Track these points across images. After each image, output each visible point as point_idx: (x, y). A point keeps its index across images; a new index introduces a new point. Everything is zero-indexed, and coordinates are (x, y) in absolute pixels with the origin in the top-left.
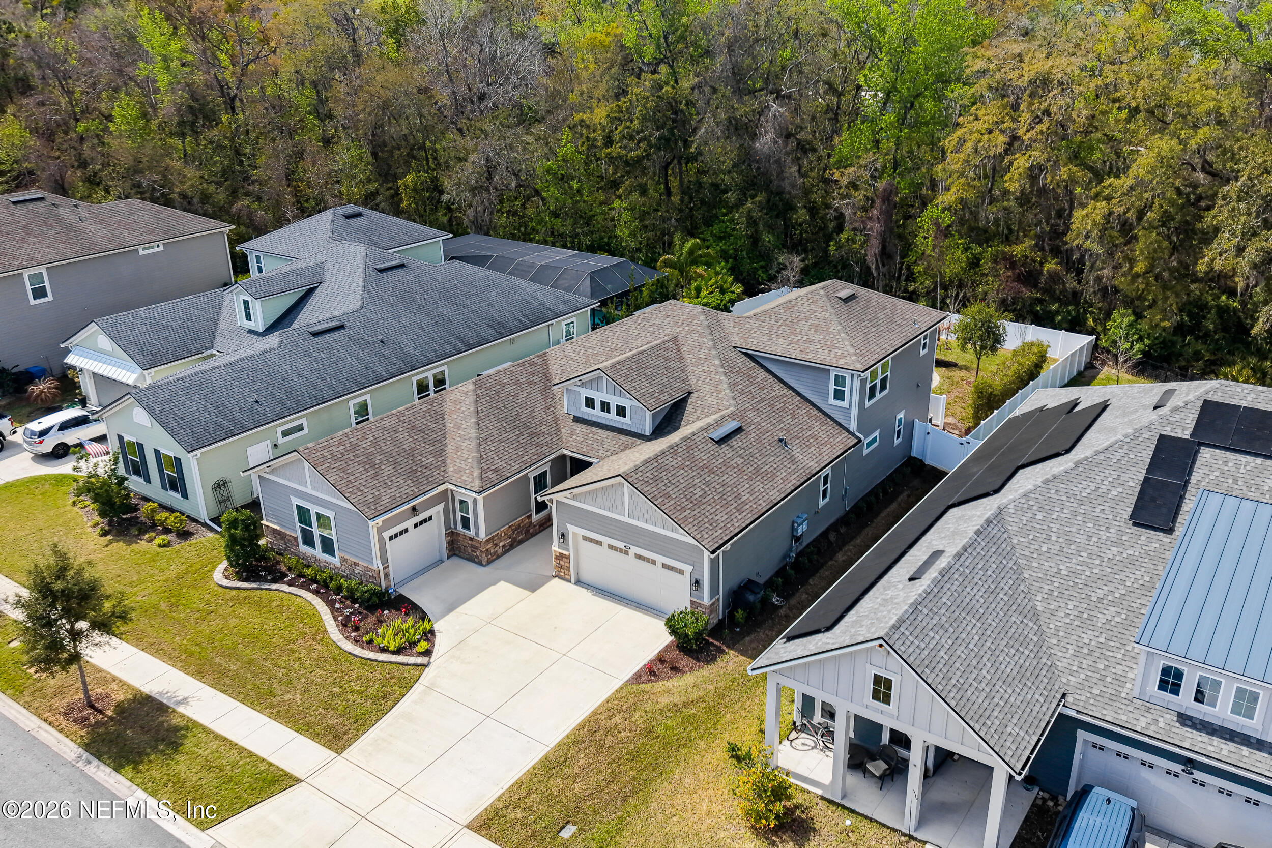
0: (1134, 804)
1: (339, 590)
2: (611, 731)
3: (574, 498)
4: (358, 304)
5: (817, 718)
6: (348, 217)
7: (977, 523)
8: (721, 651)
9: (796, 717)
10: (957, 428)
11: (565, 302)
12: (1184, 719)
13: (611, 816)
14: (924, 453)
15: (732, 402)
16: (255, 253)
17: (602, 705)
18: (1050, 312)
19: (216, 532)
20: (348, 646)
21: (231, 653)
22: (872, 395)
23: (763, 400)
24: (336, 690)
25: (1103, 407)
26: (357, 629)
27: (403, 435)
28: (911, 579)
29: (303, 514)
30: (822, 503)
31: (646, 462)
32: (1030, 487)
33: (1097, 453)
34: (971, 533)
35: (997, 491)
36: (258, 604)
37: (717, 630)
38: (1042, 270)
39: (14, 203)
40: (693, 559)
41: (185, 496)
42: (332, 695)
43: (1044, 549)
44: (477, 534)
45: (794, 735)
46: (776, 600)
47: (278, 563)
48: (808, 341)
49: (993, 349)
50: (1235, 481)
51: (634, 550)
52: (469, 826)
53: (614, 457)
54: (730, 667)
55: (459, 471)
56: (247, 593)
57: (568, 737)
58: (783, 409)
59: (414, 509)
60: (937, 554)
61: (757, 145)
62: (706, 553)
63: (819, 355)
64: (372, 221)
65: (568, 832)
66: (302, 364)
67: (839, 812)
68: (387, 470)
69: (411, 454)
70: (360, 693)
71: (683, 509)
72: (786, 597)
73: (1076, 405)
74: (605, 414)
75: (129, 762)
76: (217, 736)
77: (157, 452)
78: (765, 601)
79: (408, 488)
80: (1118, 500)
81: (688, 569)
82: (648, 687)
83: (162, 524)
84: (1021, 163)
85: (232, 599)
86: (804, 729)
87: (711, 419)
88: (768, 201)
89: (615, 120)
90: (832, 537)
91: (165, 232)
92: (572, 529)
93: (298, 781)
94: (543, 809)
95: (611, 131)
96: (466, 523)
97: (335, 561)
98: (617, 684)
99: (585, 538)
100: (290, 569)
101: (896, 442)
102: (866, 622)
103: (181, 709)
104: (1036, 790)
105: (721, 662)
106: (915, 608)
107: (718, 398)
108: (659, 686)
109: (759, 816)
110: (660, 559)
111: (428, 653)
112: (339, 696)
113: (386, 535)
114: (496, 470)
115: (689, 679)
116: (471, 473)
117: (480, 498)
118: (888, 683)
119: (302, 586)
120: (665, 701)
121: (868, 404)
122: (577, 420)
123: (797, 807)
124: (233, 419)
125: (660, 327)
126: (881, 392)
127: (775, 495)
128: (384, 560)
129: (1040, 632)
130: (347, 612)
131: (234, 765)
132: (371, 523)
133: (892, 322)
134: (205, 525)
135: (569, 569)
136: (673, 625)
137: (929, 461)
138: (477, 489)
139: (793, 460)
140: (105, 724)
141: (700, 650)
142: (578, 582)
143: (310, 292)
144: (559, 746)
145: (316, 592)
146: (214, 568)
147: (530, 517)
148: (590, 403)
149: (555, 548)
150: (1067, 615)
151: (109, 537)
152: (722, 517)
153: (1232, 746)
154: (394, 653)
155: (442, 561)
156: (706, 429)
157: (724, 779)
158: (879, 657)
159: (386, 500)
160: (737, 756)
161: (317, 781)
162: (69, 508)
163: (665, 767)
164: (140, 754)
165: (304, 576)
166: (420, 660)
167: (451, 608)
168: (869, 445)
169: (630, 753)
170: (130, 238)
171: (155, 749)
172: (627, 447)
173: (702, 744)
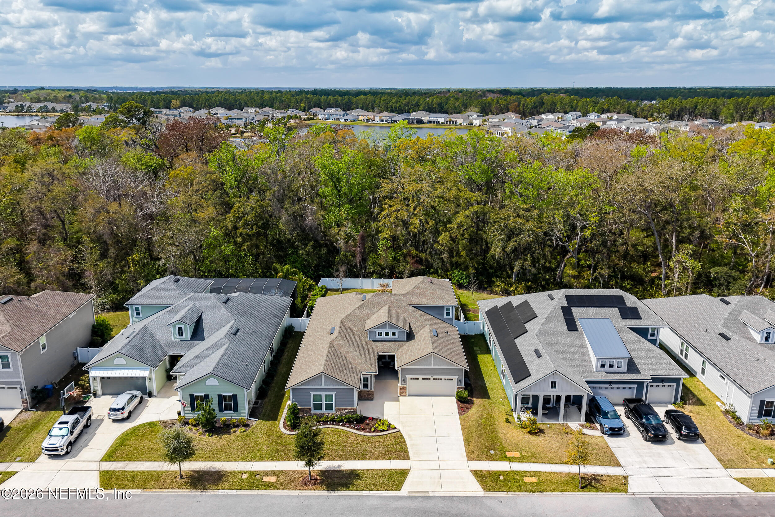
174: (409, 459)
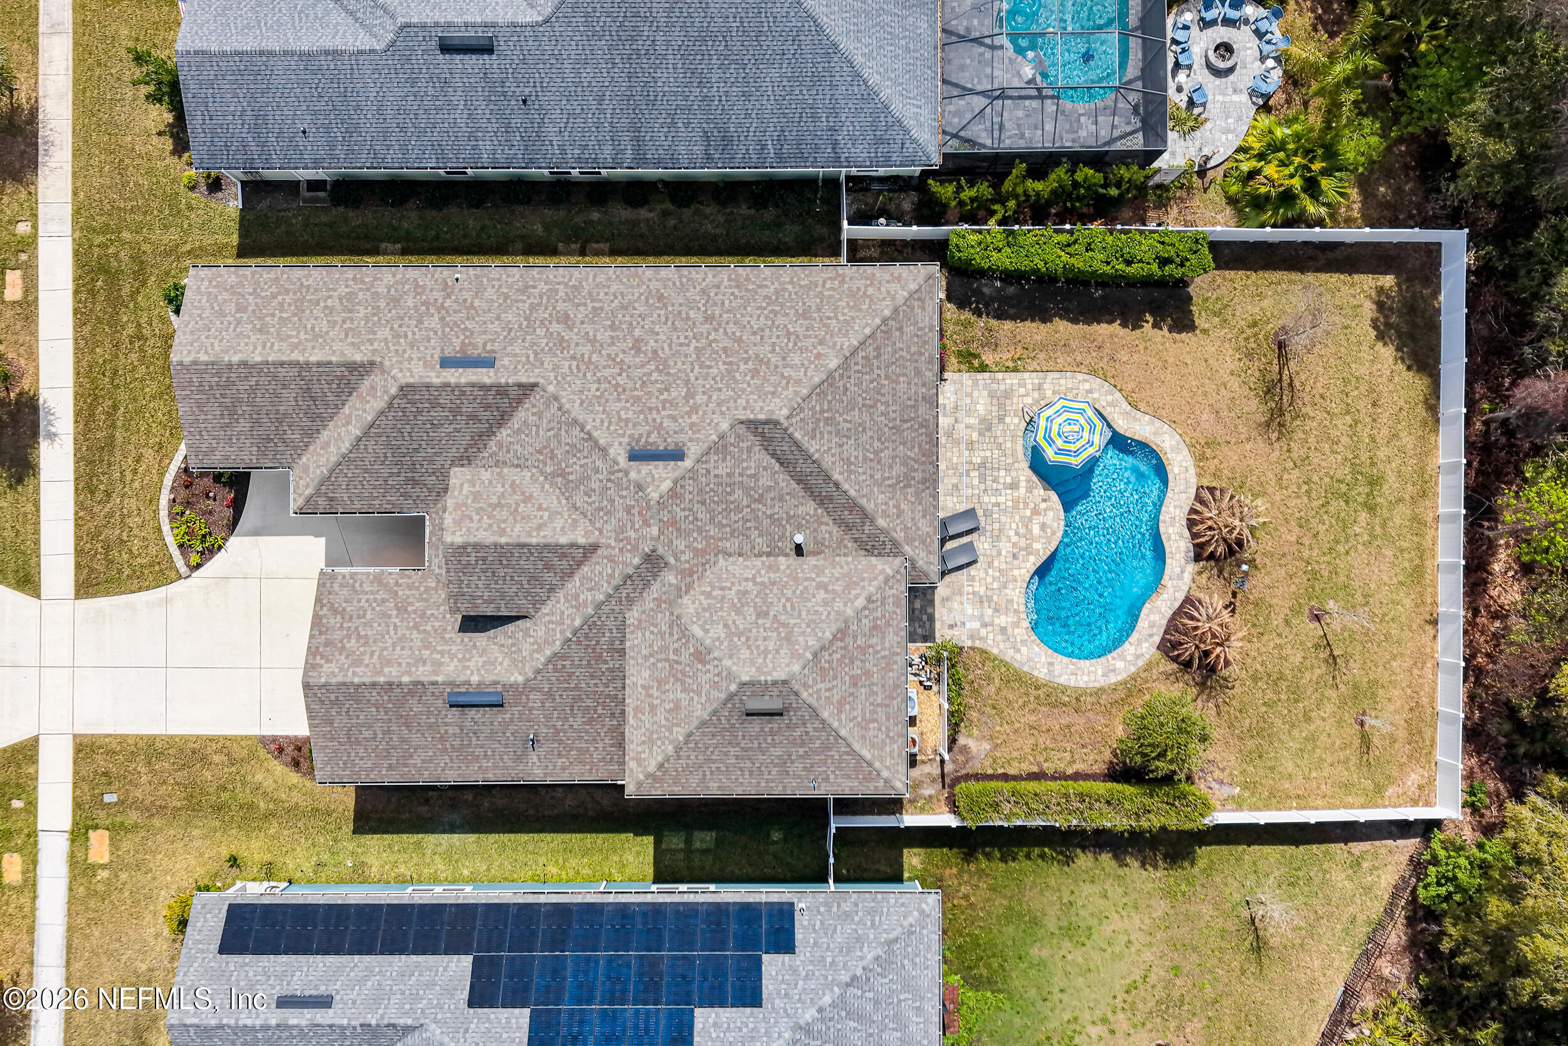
174: (78, 595)
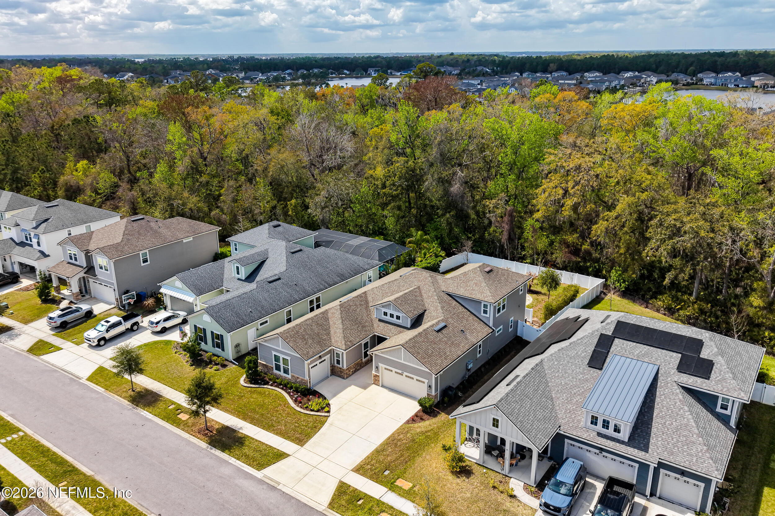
0: (582, 463)
1: (291, 388)
2: (399, 440)
3: (382, 353)
4: (285, 268)
5: (475, 436)
6: (275, 227)
7: (532, 365)
8: (440, 413)
9: (467, 436)
10: (538, 323)
11: (368, 264)
12: (599, 434)
13: (402, 468)
14: (522, 334)
15: (443, 315)
16: (234, 242)
17: (396, 431)
18: (587, 266)
19: (236, 365)
20: (298, 409)
21: (254, 411)
22: (499, 311)
23: (454, 314)
24: (297, 425)
25: (587, 320)
26: (301, 403)
27: (314, 327)
28: (507, 385)
29: (277, 359)
30: (478, 356)
31: (410, 340)
32: (553, 352)
33: (578, 340)
34: (530, 369)
35: (542, 353)
36: (260, 393)
37: (437, 405)
38: (581, 249)
39: (133, 221)
40: (429, 377)
41: (223, 350)
42: (296, 426)
43: (557, 375)
44: (343, 367)
45: (466, 442)
46: (460, 394)
47: (265, 377)
48: (473, 290)
49: (555, 288)
50: (626, 351)
51: (405, 374)
52: (352, 470)
53: (396, 336)
54: (443, 419)
55: (336, 341)
56: (255, 389)
57: (384, 442)
58: (463, 317)
59: (320, 357)
60: (517, 376)
61: (452, 189)
62: (434, 375)
63: (477, 296)
64: (285, 228)
65: (387, 473)
66: (266, 295)
67: (482, 468)
68: (310, 341)
69: (318, 334)
70: (306, 426)
71: (425, 358)
72: (464, 393)
73: (579, 318)
74: (391, 319)
75: (226, 449)
76: (257, 440)
77: (212, 333)
78: (456, 394)
79: (318, 348)
80: (584, 358)
81: (426, 381)
82: (412, 425)
83: (214, 362)
84: (569, 202)
85: (250, 391)
86: (470, 440)
87: (434, 322)
88: (456, 214)
89: (387, 177)
90: (483, 369)
91: (194, 232)
92: (380, 365)
93: (289, 455)
94: (378, 465)
95: (385, 182)
96: (338, 362)
97: (289, 377)
98: (400, 424)
99: (385, 369)
100: (270, 380)
101: (510, 330)
102: (491, 400)
103: (241, 431)
104: (552, 462)
105: (439, 417)
106: (507, 395)
107: (437, 313)
108: (416, 425)
109: (453, 467)
110: (415, 377)
111: (329, 412)
112: (298, 427)
113: (310, 366)
114: (350, 341)
115: (427, 423)
116: (341, 342)
117: (345, 352)
118: (498, 421)
119: (276, 386)
120: (418, 430)
121: (497, 315)
122: (380, 320)
123: (467, 466)
124: (243, 319)
125: (413, 282)
126: (503, 310)
127: (460, 353)
128: (309, 377)
129: (553, 405)
130: (296, 396)
131: (265, 450)
132: (306, 362)
133: (507, 281)
134: (231, 362)
135: (379, 381)
136: (421, 403)
137: (524, 338)
138: (344, 349)
139: (466, 339)
140: (214, 436)
141: (431, 412)
142: (383, 386)
143: (263, 263)
144: (381, 445)
145: (282, 389)
146: (239, 379)
147: (362, 360)
148: (385, 314)
149: (373, 372)
150: (563, 399)
151: (194, 367)
152: (439, 361)
153: (614, 443)
154: (316, 411)
155: (328, 377)
156: (432, 326)
157: (441, 457)
158: (494, 412)
159: (311, 353)
160: (446, 449)
161: (296, 455)
162: (174, 354)
163: (420, 452)
164: (230, 446)
165: (276, 382)
166: (326, 414)
167: (335, 395)
168: (498, 332)
169: (407, 447)
170: (180, 235)
171: (235, 445)
172: (401, 332)
173: (433, 445)
